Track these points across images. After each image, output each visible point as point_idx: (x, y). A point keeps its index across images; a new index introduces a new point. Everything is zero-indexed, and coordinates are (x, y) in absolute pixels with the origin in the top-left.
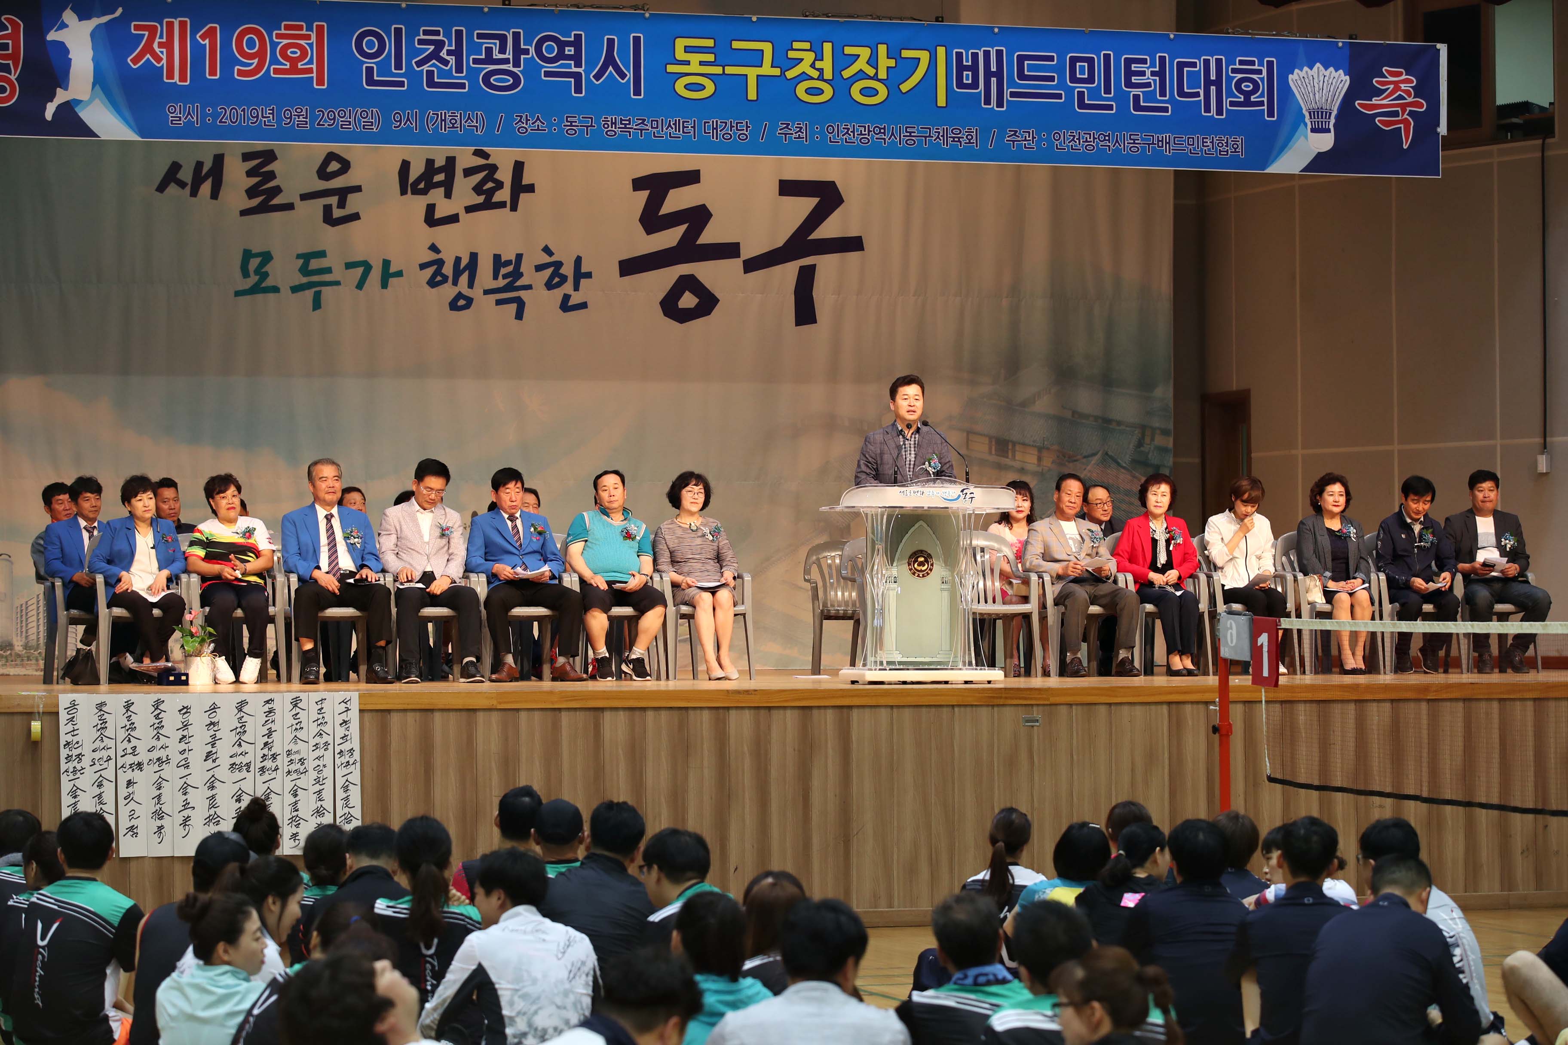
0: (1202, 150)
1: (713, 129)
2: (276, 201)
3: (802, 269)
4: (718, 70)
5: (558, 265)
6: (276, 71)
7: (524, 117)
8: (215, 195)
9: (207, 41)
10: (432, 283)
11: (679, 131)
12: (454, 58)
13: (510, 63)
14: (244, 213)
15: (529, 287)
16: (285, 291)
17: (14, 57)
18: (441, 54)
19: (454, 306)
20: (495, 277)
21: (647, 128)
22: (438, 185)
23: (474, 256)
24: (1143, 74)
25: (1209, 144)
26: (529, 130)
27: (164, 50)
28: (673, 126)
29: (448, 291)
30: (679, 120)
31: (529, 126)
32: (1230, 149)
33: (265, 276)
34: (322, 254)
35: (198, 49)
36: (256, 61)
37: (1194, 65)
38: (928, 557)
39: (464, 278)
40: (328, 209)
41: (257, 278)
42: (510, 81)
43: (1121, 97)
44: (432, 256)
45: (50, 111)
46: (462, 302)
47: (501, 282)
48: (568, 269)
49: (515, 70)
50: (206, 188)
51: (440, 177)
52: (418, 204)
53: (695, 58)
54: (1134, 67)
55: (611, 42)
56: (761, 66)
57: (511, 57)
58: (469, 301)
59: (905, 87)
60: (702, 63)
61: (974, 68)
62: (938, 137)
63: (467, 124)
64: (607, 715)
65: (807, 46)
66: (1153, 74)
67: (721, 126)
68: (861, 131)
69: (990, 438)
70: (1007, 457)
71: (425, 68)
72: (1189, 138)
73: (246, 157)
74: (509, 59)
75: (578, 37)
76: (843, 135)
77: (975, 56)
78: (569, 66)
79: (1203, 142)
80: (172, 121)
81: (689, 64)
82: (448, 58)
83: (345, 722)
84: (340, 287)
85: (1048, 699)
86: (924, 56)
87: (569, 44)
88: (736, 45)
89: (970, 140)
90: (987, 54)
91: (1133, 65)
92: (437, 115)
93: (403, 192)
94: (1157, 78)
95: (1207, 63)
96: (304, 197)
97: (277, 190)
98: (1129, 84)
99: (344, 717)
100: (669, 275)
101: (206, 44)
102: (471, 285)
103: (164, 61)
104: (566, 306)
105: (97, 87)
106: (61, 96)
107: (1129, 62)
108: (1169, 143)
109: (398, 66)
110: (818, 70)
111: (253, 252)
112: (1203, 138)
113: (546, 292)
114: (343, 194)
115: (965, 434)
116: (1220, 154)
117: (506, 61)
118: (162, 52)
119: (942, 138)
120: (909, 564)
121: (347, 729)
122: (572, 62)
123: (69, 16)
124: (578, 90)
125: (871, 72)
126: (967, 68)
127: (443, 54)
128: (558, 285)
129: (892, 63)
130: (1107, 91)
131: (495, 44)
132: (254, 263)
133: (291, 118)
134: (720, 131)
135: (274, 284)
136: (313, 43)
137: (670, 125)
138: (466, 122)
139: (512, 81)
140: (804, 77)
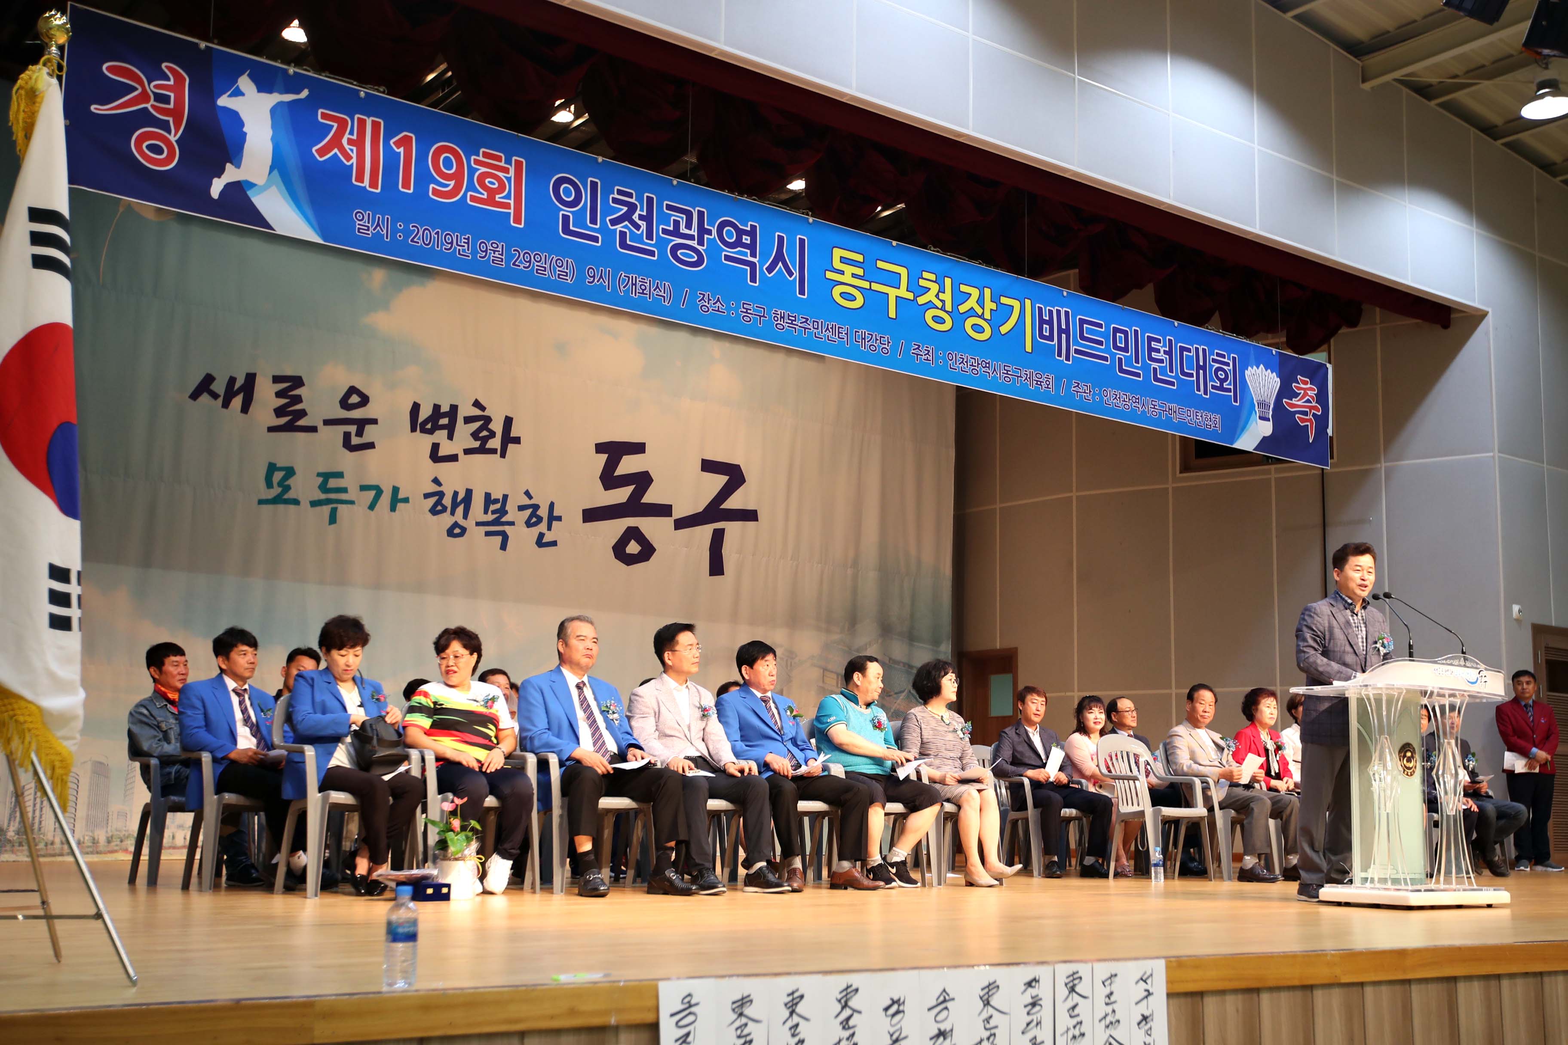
0: (1196, 421)
1: (862, 339)
2: (301, 423)
3: (716, 531)
4: (866, 285)
5: (536, 507)
6: (473, 199)
7: (706, 296)
8: (245, 409)
9: (401, 150)
10: (434, 511)
11: (835, 336)
12: (645, 223)
13: (694, 240)
14: (271, 429)
15: (512, 524)
16: (305, 504)
17: (177, 113)
18: (633, 217)
19: (450, 533)
20: (486, 512)
21: (809, 327)
22: (443, 427)
23: (469, 492)
24: (1158, 351)
25: (1200, 417)
26: (710, 310)
27: (355, 149)
28: (831, 330)
29: (446, 520)
30: (835, 325)
31: (710, 306)
32: (1212, 423)
33: (287, 488)
34: (340, 475)
35: (391, 157)
36: (452, 183)
37: (1189, 351)
38: (1413, 752)
39: (460, 510)
40: (347, 436)
41: (280, 489)
42: (694, 257)
43: (1146, 369)
44: (434, 488)
45: (217, 188)
46: (457, 531)
47: (490, 517)
48: (543, 512)
49: (700, 248)
50: (237, 402)
51: (444, 421)
52: (425, 442)
53: (849, 270)
56: (899, 288)
57: (696, 234)
58: (464, 530)
59: (1003, 330)
60: (854, 276)
61: (1050, 323)
62: (1026, 379)
63: (655, 293)
65: (933, 277)
66: (1165, 352)
67: (868, 337)
68: (973, 362)
71: (619, 228)
72: (1187, 410)
73: (277, 379)
74: (694, 236)
75: (754, 228)
76: (959, 364)
77: (1051, 312)
78: (745, 254)
79: (1196, 415)
80: (359, 229)
81: (844, 274)
82: (640, 222)
83: (1145, 1018)
84: (354, 507)
86: (1016, 305)
87: (746, 233)
88: (880, 264)
89: (1048, 385)
90: (1059, 313)
91: (1152, 343)
92: (629, 277)
93: (413, 429)
94: (1167, 357)
95: (1197, 351)
96: (327, 422)
97: (303, 413)
98: (1150, 358)
99: (1143, 1009)
100: (619, 526)
101: (400, 153)
102: (465, 516)
103: (354, 161)
104: (540, 542)
105: (276, 172)
106: (231, 174)
107: (1150, 340)
108: (1175, 412)
109: (593, 221)
110: (941, 301)
111: (277, 466)
112: (1196, 412)
113: (525, 529)
114: (362, 424)
115: (821, 671)
116: (1207, 427)
117: (691, 237)
118: (352, 150)
119: (1029, 380)
120: (1400, 760)
121: (1148, 1033)
122: (748, 251)
123: (245, 83)
124: (753, 279)
125: (979, 311)
126: (1046, 322)
127: (635, 217)
128: (535, 524)
129: (994, 306)
130: (1137, 361)
131: (682, 218)
132: (278, 476)
133: (486, 251)
134: (868, 342)
135: (295, 497)
136: (511, 178)
137: (828, 329)
138: (654, 290)
139: (696, 258)
140: (930, 305)
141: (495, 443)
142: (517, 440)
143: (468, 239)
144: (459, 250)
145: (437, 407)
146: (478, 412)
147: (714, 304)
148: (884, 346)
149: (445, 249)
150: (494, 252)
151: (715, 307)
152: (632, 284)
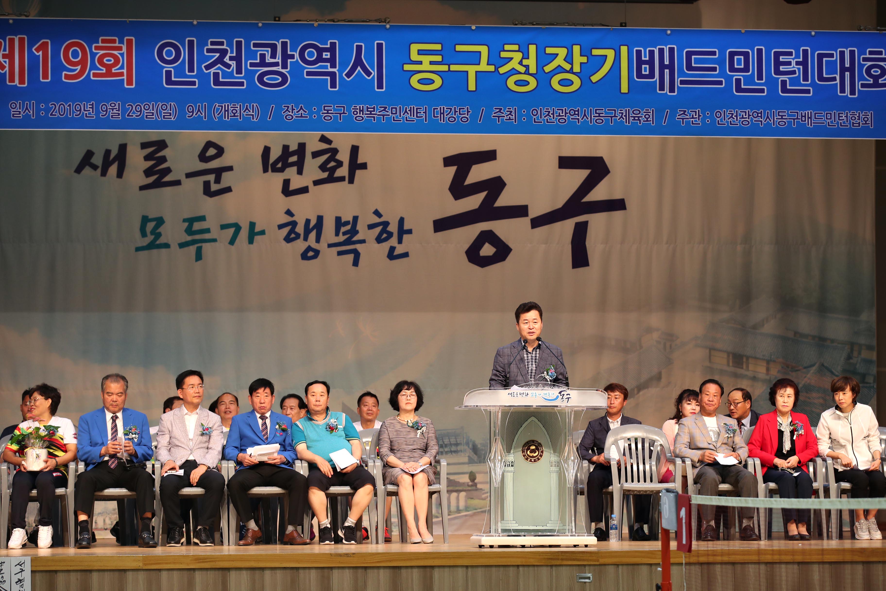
0: (838, 123)
1: (441, 113)
2: (167, 179)
3: (577, 225)
4: (445, 68)
5: (386, 224)
6: (95, 75)
7: (290, 107)
8: (120, 174)
9: (41, 53)
10: (288, 239)
11: (414, 116)
12: (235, 62)
13: (279, 66)
14: (142, 188)
15: (363, 241)
16: (174, 246)
18: (225, 60)
19: (304, 256)
20: (337, 234)
21: (388, 114)
22: (292, 164)
23: (320, 219)
24: (789, 63)
25: (844, 117)
26: (294, 117)
27: (7, 60)
28: (409, 112)
29: (300, 245)
30: (414, 107)
31: (295, 114)
32: (862, 121)
33: (158, 235)
34: (202, 218)
35: (34, 60)
36: (79, 68)
37: (832, 56)
38: (539, 446)
39: (313, 235)
40: (207, 185)
41: (153, 237)
42: (279, 79)
43: (771, 83)
44: (288, 219)
46: (311, 254)
47: (342, 238)
48: (393, 228)
49: (284, 71)
50: (113, 169)
51: (294, 159)
52: (276, 180)
53: (426, 59)
54: (782, 59)
55: (359, 48)
56: (479, 64)
57: (280, 61)
58: (317, 253)
59: (595, 78)
60: (432, 63)
61: (651, 62)
62: (622, 117)
63: (245, 113)
64: (233, 574)
65: (516, 47)
66: (797, 63)
67: (447, 111)
68: (559, 113)
69: (728, 353)
70: (742, 368)
71: (212, 70)
72: (827, 114)
73: (144, 146)
74: (278, 62)
75: (333, 45)
76: (545, 117)
77: (652, 53)
78: (326, 67)
79: (839, 117)
80: (13, 114)
81: (421, 64)
82: (230, 63)
83: (20, 580)
84: (217, 244)
85: (598, 561)
86: (610, 54)
87: (326, 50)
88: (459, 48)
89: (647, 118)
90: (661, 51)
91: (781, 57)
92: (222, 106)
93: (265, 170)
94: (801, 67)
95: (842, 54)
96: (189, 175)
97: (168, 171)
98: (778, 72)
99: (19, 576)
100: (473, 231)
101: (39, 56)
102: (318, 240)
103: (7, 69)
104: (392, 255)
107: (777, 55)
108: (811, 118)
109: (191, 70)
110: (524, 66)
111: (150, 217)
112: (839, 114)
113: (377, 245)
114: (219, 172)
115: (708, 351)
116: (853, 126)
117: (276, 64)
118: (5, 62)
119: (624, 118)
120: (523, 452)
121: (22, 586)
122: (329, 64)
124: (333, 85)
125: (567, 67)
126: (645, 63)
127: (227, 59)
128: (386, 239)
129: (584, 59)
130: (760, 78)
131: (268, 51)
132: (150, 226)
133: (106, 111)
134: (447, 115)
135: (165, 241)
136: (124, 53)
137: (406, 111)
138: (244, 112)
139: (281, 79)
140: (514, 72)
141: (343, 171)
143: (92, 105)
144: (86, 114)
145: (286, 148)
146: (325, 146)
147: (297, 112)
148: (464, 116)
149: (76, 115)
150: (113, 110)
151: (299, 114)
152: (225, 111)
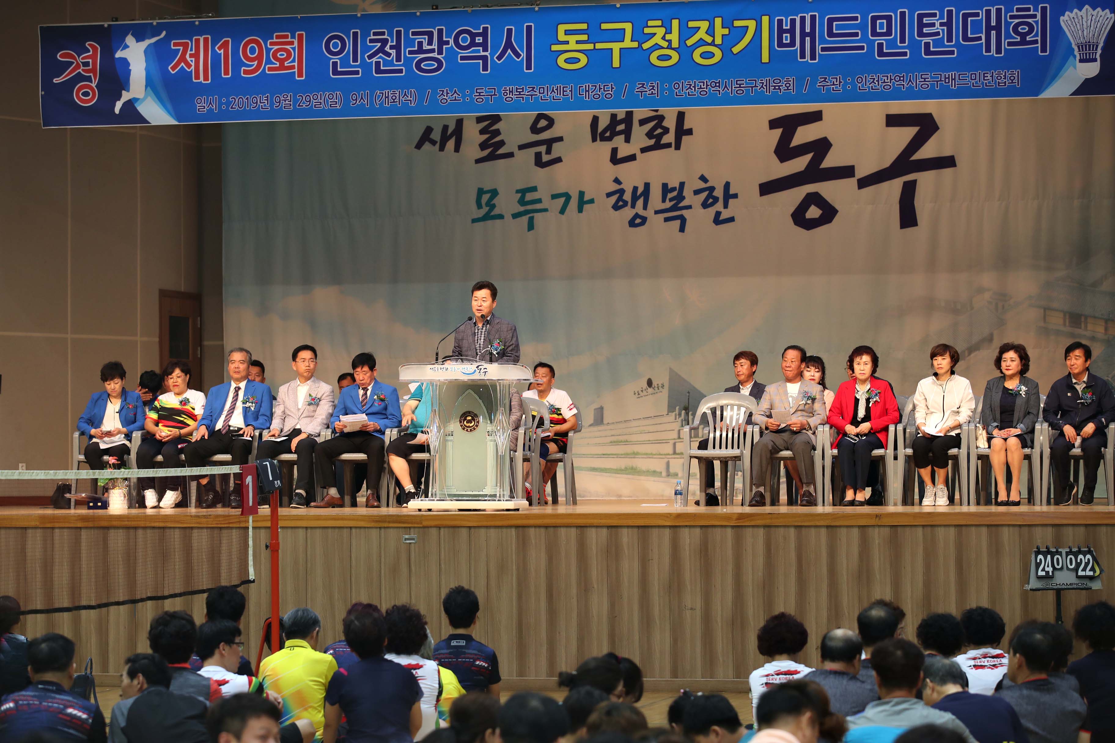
0: (983, 83)
1: (586, 91)
2: (501, 151)
3: (906, 184)
4: (590, 46)
5: (712, 189)
6: (270, 69)
7: (445, 91)
8: (457, 149)
9: (222, 51)
10: (616, 207)
11: (560, 95)
12: (394, 51)
13: (435, 52)
14: (478, 161)
15: (689, 207)
16: (508, 217)
17: (93, 71)
18: (386, 49)
19: (632, 223)
20: (664, 201)
21: (536, 93)
22: (620, 133)
23: (647, 186)
24: (933, 25)
25: (989, 78)
26: (449, 101)
27: (193, 59)
28: (556, 91)
29: (628, 213)
30: (560, 86)
31: (448, 98)
32: (1008, 81)
33: (493, 207)
34: (534, 189)
35: (216, 57)
36: (256, 63)
37: (977, 15)
38: (475, 417)
39: (640, 203)
40: (538, 155)
41: (488, 208)
42: (435, 65)
43: (914, 45)
44: (616, 187)
45: (118, 106)
46: (638, 221)
47: (668, 204)
48: (719, 193)
49: (439, 57)
50: (451, 144)
51: (621, 127)
52: (605, 148)
53: (573, 39)
54: (925, 20)
55: (510, 31)
56: (623, 41)
57: (436, 47)
58: (644, 220)
59: (736, 50)
60: (578, 42)
61: (792, 31)
62: (762, 87)
65: (659, 23)
66: (942, 24)
67: (592, 89)
68: (701, 86)
69: (1065, 313)
70: (1080, 328)
71: (374, 60)
72: (971, 74)
73: (479, 120)
74: (435, 49)
75: (485, 29)
76: (686, 90)
77: (793, 21)
78: (479, 51)
79: (984, 77)
80: (199, 109)
81: (568, 43)
82: (391, 51)
84: (548, 213)
86: (752, 24)
87: (479, 35)
88: (604, 26)
89: (788, 87)
90: (803, 19)
91: (925, 19)
92: (383, 93)
93: (594, 140)
94: (945, 28)
95: (988, 12)
96: (521, 147)
97: (502, 143)
98: (921, 34)
100: (799, 193)
101: (221, 53)
102: (645, 207)
103: (193, 67)
104: (718, 220)
105: (149, 88)
106: (126, 96)
107: (921, 17)
108: (955, 79)
109: (355, 60)
110: (667, 41)
111: (484, 190)
112: (984, 74)
113: (703, 211)
114: (549, 143)
115: (1042, 311)
116: (999, 85)
117: (432, 51)
118: (192, 61)
119: (765, 87)
120: (460, 422)
122: (481, 48)
123: (130, 40)
124: (485, 68)
125: (709, 39)
126: (786, 31)
127: (387, 49)
128: (712, 205)
129: (726, 31)
130: (903, 41)
131: (425, 39)
132: (485, 198)
133: (280, 102)
134: (591, 93)
135: (499, 213)
136: (295, 47)
137: (553, 91)
138: (403, 98)
140: (658, 47)
141: (669, 138)
142: (690, 132)
143: (267, 97)
144: (262, 106)
145: (614, 116)
146: (652, 114)
147: (451, 96)
148: (608, 92)
149: (253, 108)
150: (285, 101)
151: (453, 98)
152: (386, 97)
